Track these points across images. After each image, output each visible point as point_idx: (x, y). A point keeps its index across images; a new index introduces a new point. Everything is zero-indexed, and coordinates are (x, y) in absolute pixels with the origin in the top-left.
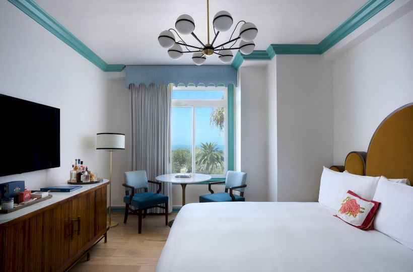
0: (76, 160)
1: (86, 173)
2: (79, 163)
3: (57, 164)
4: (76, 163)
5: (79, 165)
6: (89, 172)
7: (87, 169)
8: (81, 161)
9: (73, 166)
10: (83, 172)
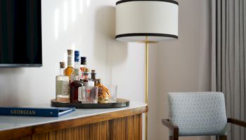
0: (69, 52)
1: (91, 84)
2: (76, 60)
3: (37, 60)
4: (69, 59)
5: (76, 65)
6: (97, 82)
7: (93, 75)
8: (81, 55)
9: (62, 65)
10: (85, 81)
